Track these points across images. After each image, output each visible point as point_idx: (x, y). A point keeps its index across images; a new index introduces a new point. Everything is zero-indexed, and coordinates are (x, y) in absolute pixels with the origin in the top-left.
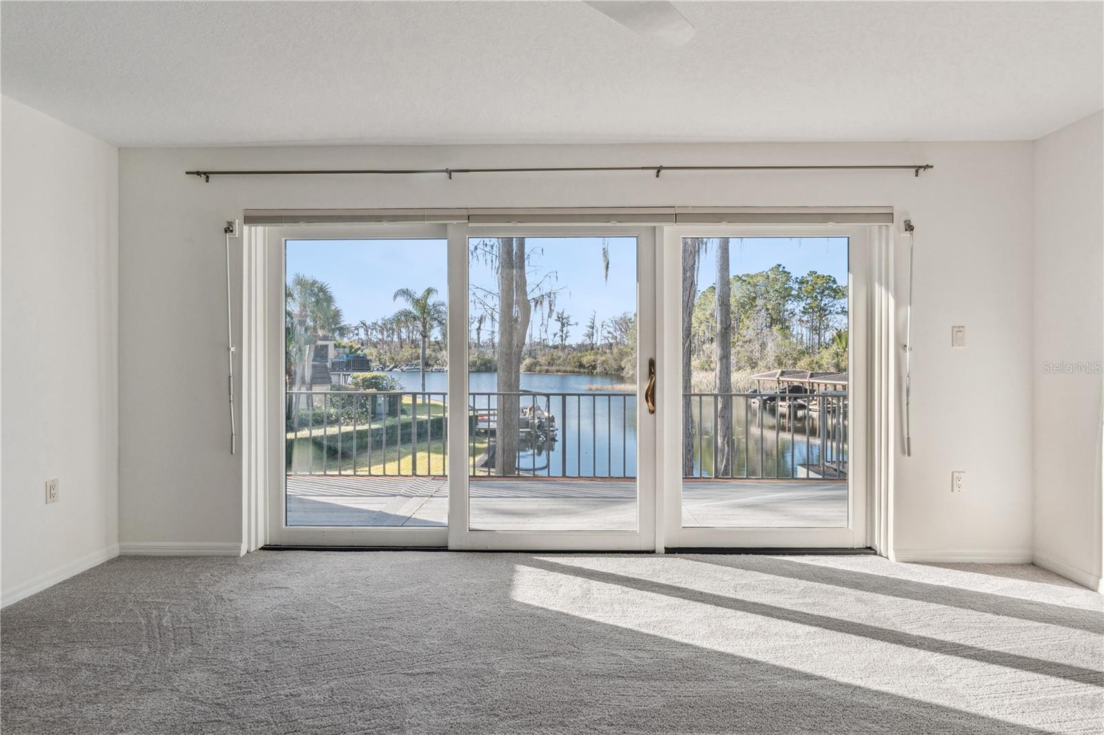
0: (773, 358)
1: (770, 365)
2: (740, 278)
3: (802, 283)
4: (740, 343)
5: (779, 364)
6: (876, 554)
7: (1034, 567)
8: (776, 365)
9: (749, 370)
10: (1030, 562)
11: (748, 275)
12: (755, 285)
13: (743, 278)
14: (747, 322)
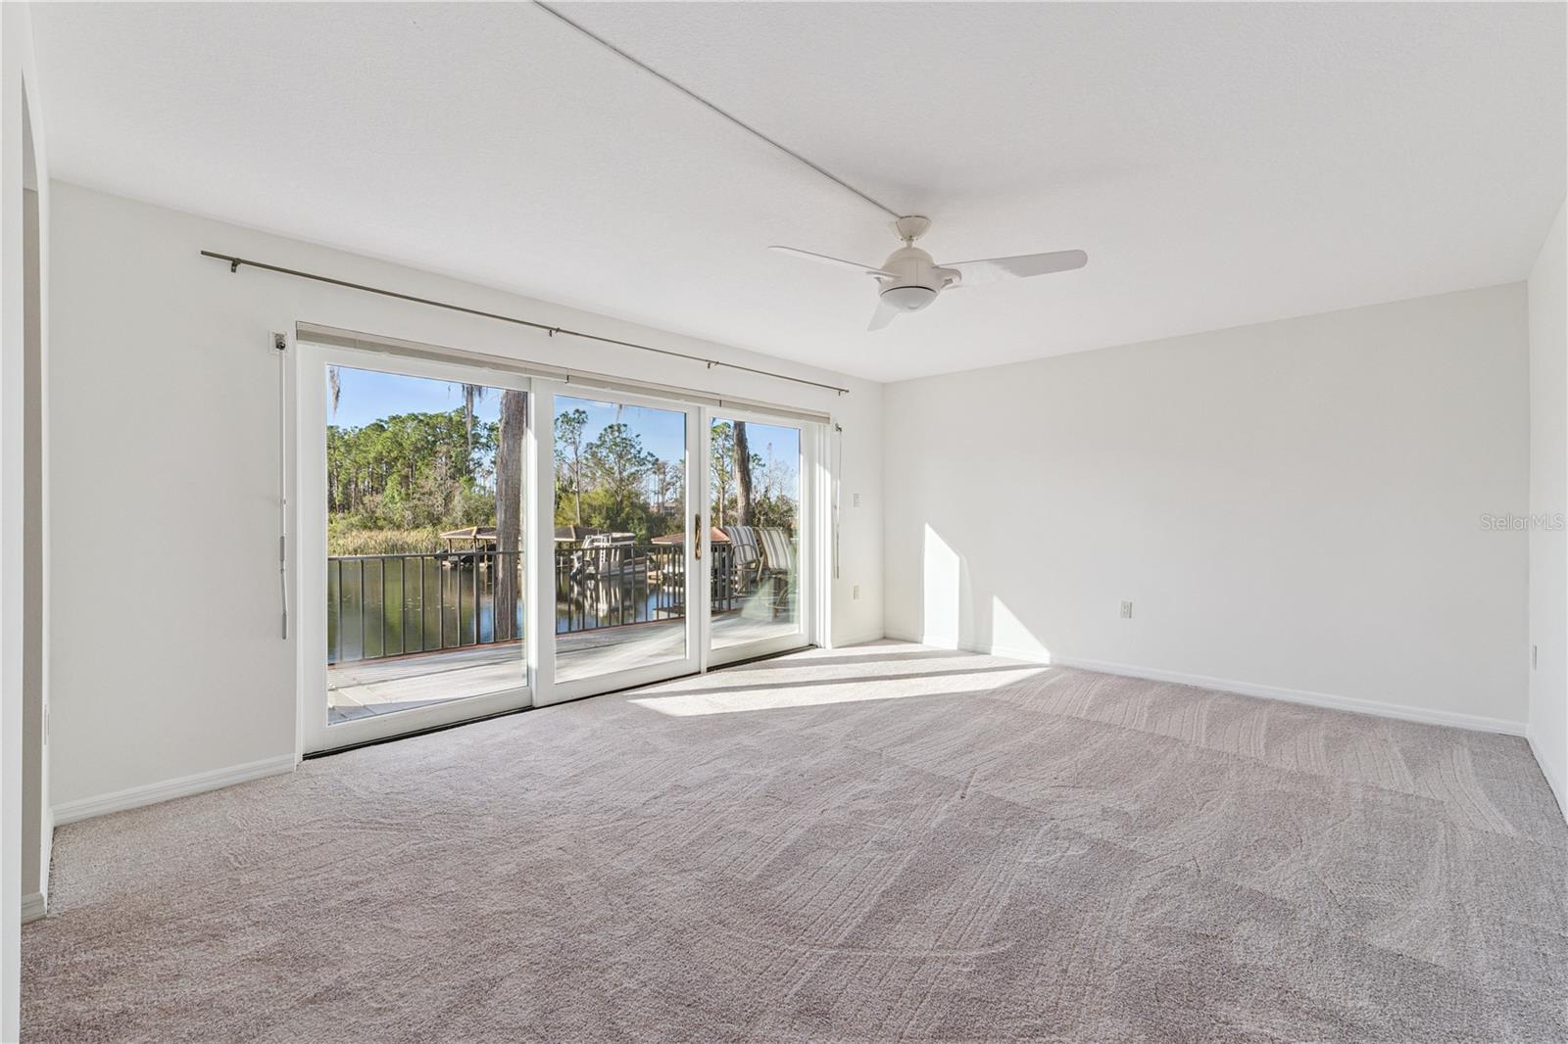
0: (460, 514)
1: (458, 521)
2: (416, 417)
3: (491, 429)
4: (417, 496)
5: (468, 521)
6: (817, 647)
7: (885, 639)
8: (465, 521)
9: (430, 528)
10: (882, 636)
11: (425, 415)
12: (434, 428)
13: (421, 418)
14: (426, 471)
